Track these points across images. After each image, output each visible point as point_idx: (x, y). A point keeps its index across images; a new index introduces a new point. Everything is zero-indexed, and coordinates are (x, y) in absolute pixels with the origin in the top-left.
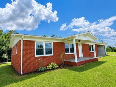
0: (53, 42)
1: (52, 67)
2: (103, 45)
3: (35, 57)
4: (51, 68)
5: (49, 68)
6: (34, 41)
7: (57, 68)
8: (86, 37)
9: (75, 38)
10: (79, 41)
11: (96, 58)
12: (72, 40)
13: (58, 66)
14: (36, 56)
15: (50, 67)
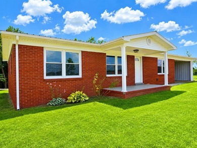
0: (83, 52)
1: (76, 98)
2: (187, 62)
3: (45, 80)
4: (73, 101)
5: (70, 101)
6: (42, 49)
7: (86, 101)
8: (150, 42)
9: (126, 45)
10: (136, 51)
11: (168, 85)
12: (120, 49)
13: (87, 99)
14: (46, 77)
15: (72, 98)
